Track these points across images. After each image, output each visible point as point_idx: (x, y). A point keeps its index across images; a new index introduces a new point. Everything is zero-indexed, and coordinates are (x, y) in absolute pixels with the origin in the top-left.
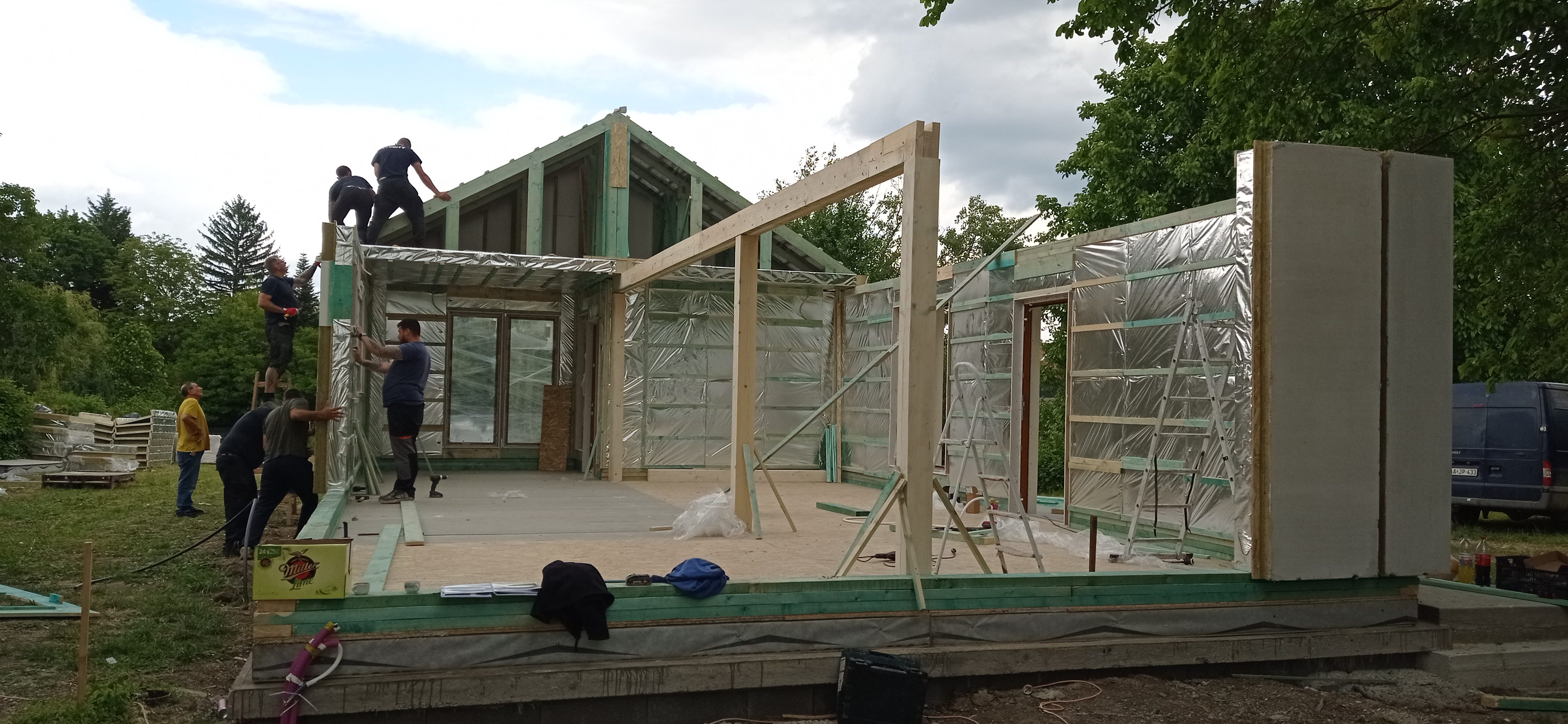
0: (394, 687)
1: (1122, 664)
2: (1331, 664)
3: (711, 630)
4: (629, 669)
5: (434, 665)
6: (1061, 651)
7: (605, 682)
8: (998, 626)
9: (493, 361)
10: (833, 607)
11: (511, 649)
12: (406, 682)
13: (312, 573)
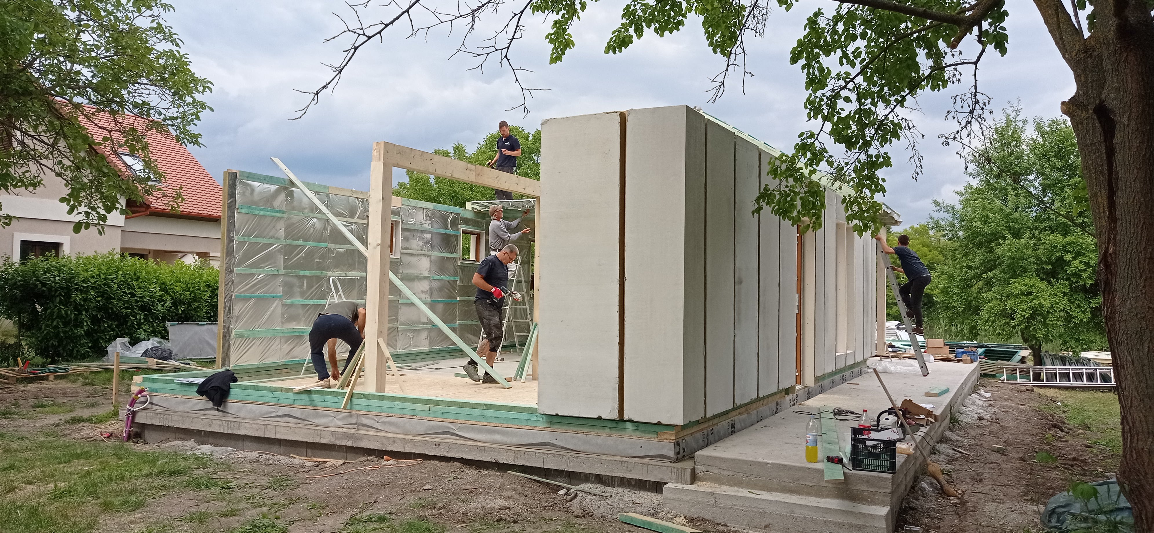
0: (159, 415)
1: (446, 454)
3: (266, 408)
4: (229, 421)
6: (412, 441)
8: (390, 424)
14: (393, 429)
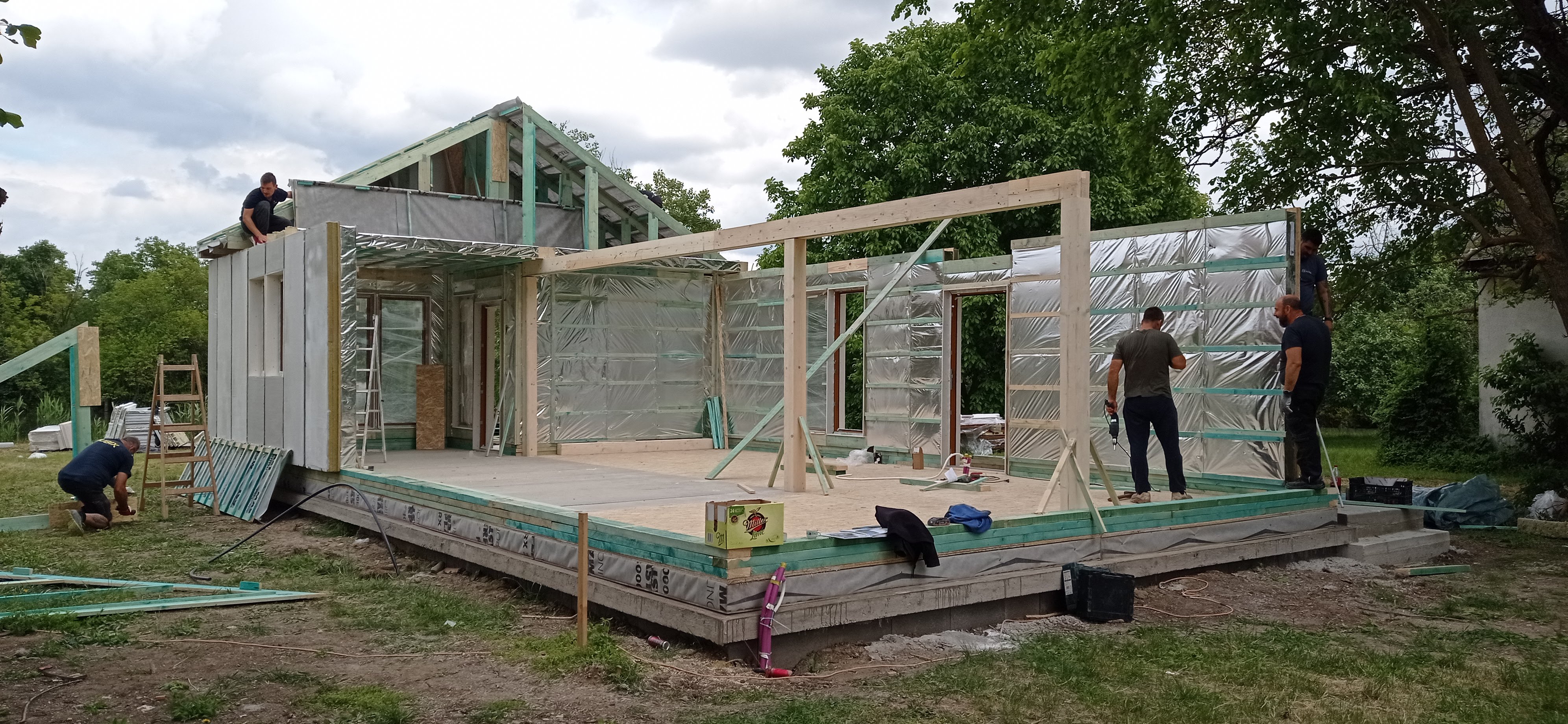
0: (819, 610)
1: (1205, 564)
2: (1296, 556)
3: (985, 556)
4: (949, 588)
7: (937, 598)
8: (1135, 542)
10: (1050, 535)
11: (876, 579)
12: (826, 606)
14: (1139, 548)
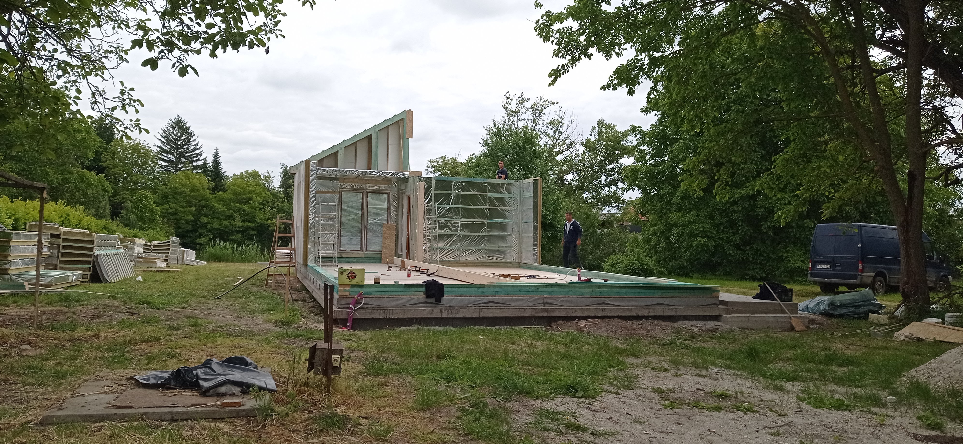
0: (379, 311)
1: (609, 314)
2: (685, 318)
3: (473, 299)
4: (448, 309)
5: (389, 305)
6: (587, 310)
7: (441, 313)
8: (567, 301)
9: (360, 212)
10: (512, 293)
11: (412, 302)
12: (382, 310)
13: (355, 277)
